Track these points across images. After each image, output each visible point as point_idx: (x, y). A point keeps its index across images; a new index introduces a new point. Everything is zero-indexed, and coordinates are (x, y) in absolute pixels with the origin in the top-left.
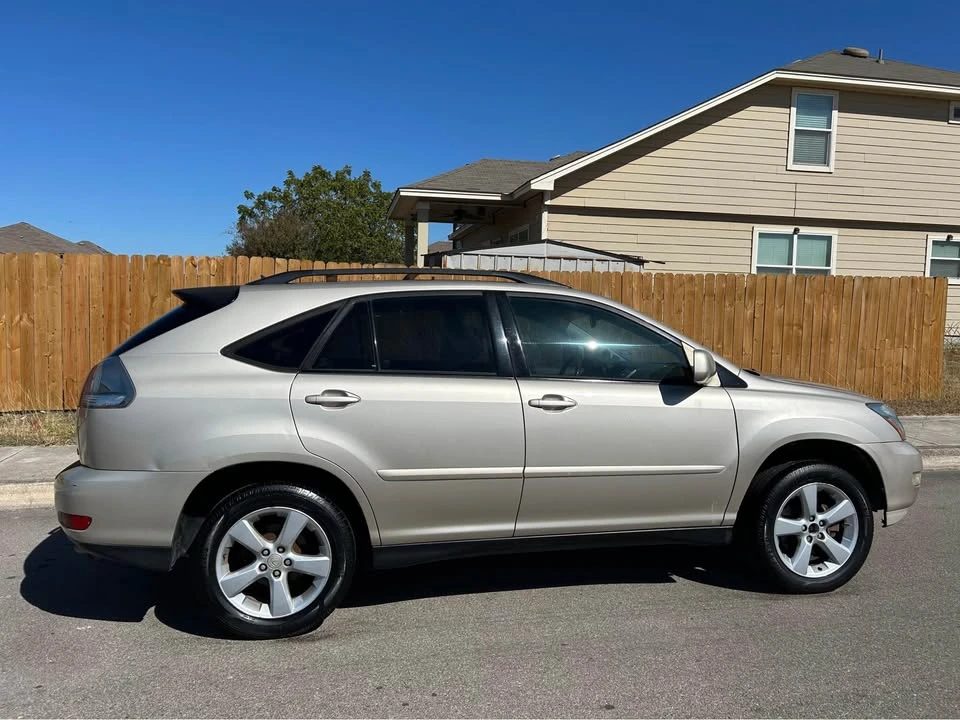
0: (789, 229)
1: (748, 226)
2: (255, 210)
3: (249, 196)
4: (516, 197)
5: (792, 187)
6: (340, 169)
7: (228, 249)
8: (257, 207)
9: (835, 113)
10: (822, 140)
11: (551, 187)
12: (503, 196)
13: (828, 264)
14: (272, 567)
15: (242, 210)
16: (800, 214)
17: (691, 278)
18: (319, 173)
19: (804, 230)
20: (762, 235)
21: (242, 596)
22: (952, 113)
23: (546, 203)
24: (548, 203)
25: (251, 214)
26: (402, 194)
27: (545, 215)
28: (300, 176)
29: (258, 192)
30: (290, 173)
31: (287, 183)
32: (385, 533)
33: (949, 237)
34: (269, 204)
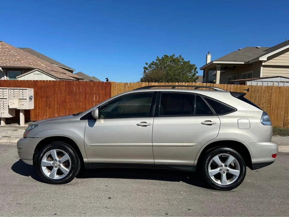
2: (148, 68)
3: (147, 64)
4: (250, 63)
6: (172, 55)
7: (140, 79)
11: (265, 59)
12: (245, 62)
15: (145, 68)
18: (167, 56)
23: (263, 64)
25: (147, 69)
28: (160, 58)
29: (149, 63)
30: (158, 57)
31: (157, 60)
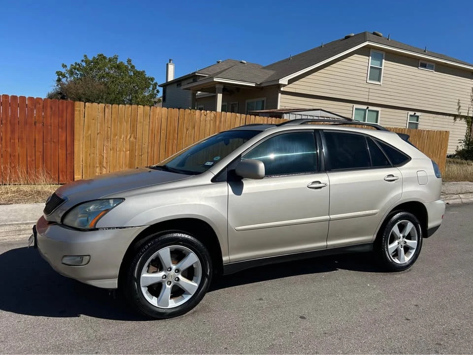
0: (365, 107)
1: (351, 105)
5: (367, 90)
6: (111, 56)
9: (384, 60)
10: (378, 71)
11: (286, 83)
12: (256, 84)
13: (377, 122)
15: (59, 73)
16: (370, 101)
19: (371, 108)
20: (356, 109)
22: (419, 64)
23: (281, 90)
26: (215, 80)
27: (280, 94)
33: (415, 114)
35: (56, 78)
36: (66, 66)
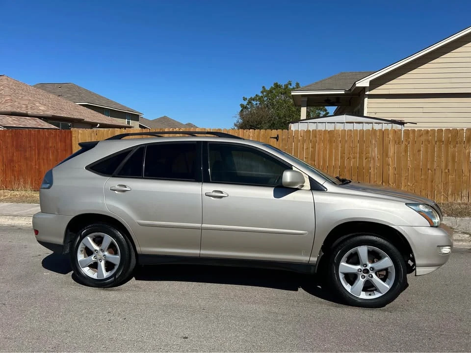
2: (247, 106)
3: (245, 99)
6: (286, 83)
7: (235, 125)
8: (248, 104)
11: (368, 85)
12: (345, 91)
14: (98, 257)
15: (242, 105)
17: (427, 132)
18: (277, 86)
21: (88, 268)
23: (366, 93)
24: (367, 93)
25: (246, 108)
26: (292, 94)
27: (366, 100)
28: (268, 88)
29: (248, 98)
30: (263, 87)
31: (262, 92)
32: (142, 249)
34: (254, 103)
35: (241, 109)
36: (246, 99)
